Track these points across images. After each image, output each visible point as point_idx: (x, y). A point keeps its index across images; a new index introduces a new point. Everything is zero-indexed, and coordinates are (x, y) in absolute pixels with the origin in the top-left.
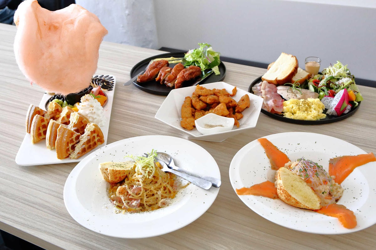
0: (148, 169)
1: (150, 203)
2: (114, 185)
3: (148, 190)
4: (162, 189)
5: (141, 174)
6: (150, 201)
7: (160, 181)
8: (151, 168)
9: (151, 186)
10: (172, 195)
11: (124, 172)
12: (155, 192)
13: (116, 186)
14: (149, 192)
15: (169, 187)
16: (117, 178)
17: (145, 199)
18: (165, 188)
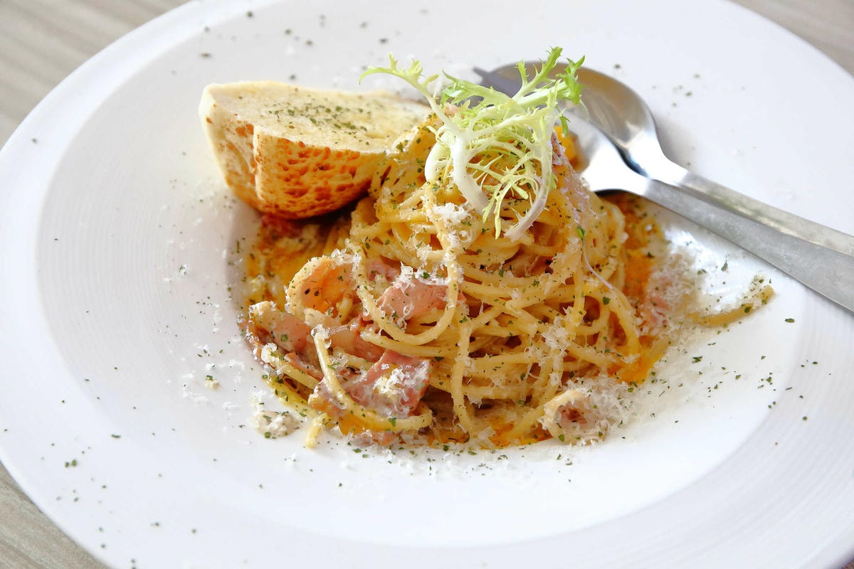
0: (510, 179)
1: (489, 393)
2: (279, 229)
3: (487, 307)
4: (575, 315)
5: (459, 200)
6: (487, 382)
7: (567, 261)
8: (529, 176)
9: (512, 287)
10: (630, 359)
11: (352, 164)
12: (529, 326)
13: (293, 236)
14: (495, 323)
15: (619, 304)
16: (302, 193)
17: (463, 363)
18: (593, 310)
